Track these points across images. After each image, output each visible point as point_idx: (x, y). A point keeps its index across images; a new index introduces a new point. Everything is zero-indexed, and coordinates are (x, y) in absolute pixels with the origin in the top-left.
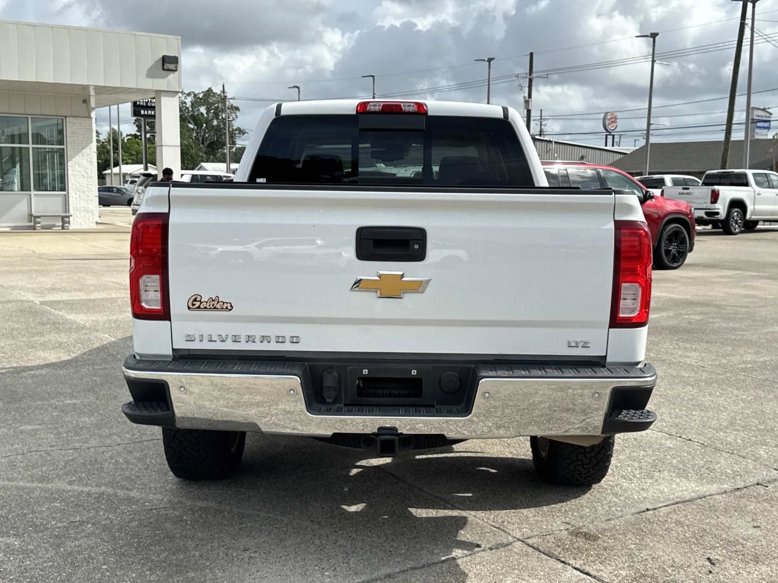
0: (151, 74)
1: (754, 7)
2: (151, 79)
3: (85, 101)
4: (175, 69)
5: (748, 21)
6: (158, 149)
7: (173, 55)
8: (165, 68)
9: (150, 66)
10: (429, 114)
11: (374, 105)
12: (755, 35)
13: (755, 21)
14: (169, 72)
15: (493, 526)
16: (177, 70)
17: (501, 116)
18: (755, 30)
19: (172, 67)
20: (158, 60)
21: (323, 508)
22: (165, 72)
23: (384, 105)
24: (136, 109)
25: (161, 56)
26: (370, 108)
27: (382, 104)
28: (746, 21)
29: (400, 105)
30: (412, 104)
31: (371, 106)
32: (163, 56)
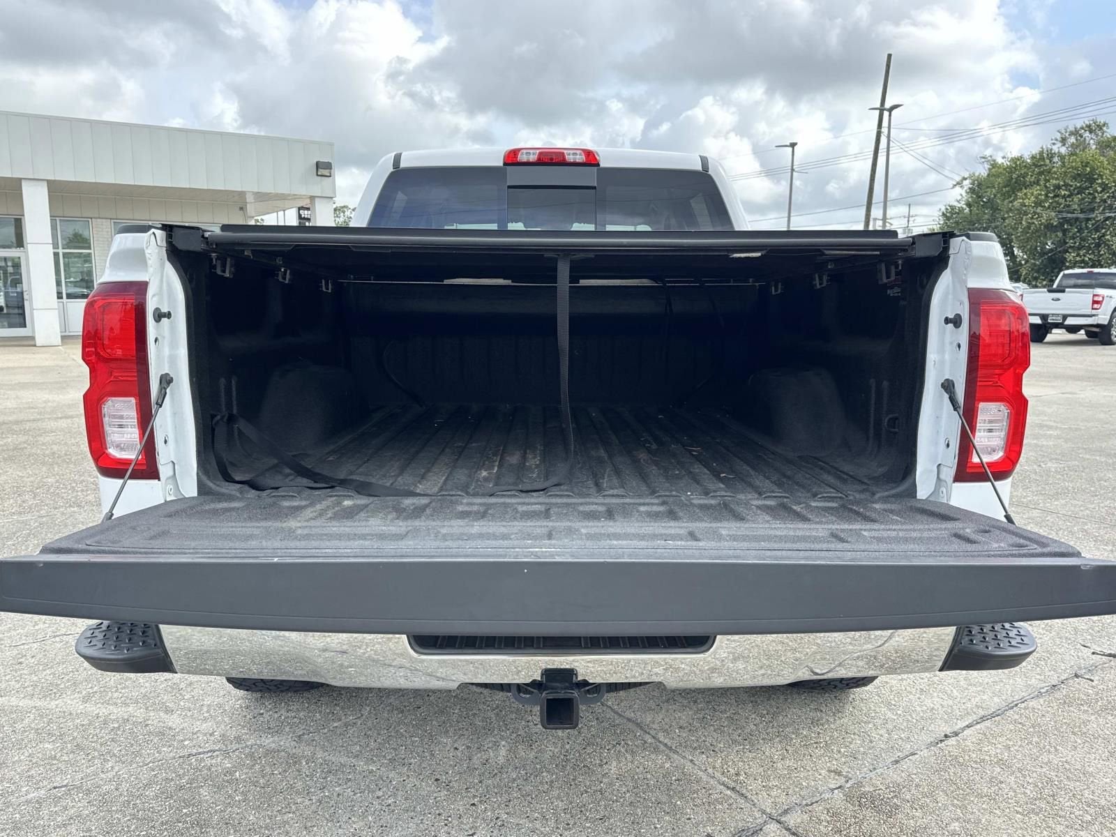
0: (304, 179)
1: (890, 115)
2: (305, 185)
3: (241, 209)
4: (328, 175)
5: (885, 130)
7: (327, 161)
8: (319, 174)
9: (303, 171)
10: (602, 165)
11: (527, 153)
12: (891, 144)
13: (892, 130)
14: (323, 178)
15: (723, 784)
16: (330, 176)
17: (699, 168)
18: (891, 139)
19: (326, 172)
20: (312, 166)
21: (456, 749)
22: (319, 177)
23: (540, 153)
24: (301, 221)
25: (315, 162)
26: (523, 157)
27: (538, 151)
28: (883, 130)
29: (563, 153)
30: (578, 152)
31: (523, 153)
32: (317, 162)
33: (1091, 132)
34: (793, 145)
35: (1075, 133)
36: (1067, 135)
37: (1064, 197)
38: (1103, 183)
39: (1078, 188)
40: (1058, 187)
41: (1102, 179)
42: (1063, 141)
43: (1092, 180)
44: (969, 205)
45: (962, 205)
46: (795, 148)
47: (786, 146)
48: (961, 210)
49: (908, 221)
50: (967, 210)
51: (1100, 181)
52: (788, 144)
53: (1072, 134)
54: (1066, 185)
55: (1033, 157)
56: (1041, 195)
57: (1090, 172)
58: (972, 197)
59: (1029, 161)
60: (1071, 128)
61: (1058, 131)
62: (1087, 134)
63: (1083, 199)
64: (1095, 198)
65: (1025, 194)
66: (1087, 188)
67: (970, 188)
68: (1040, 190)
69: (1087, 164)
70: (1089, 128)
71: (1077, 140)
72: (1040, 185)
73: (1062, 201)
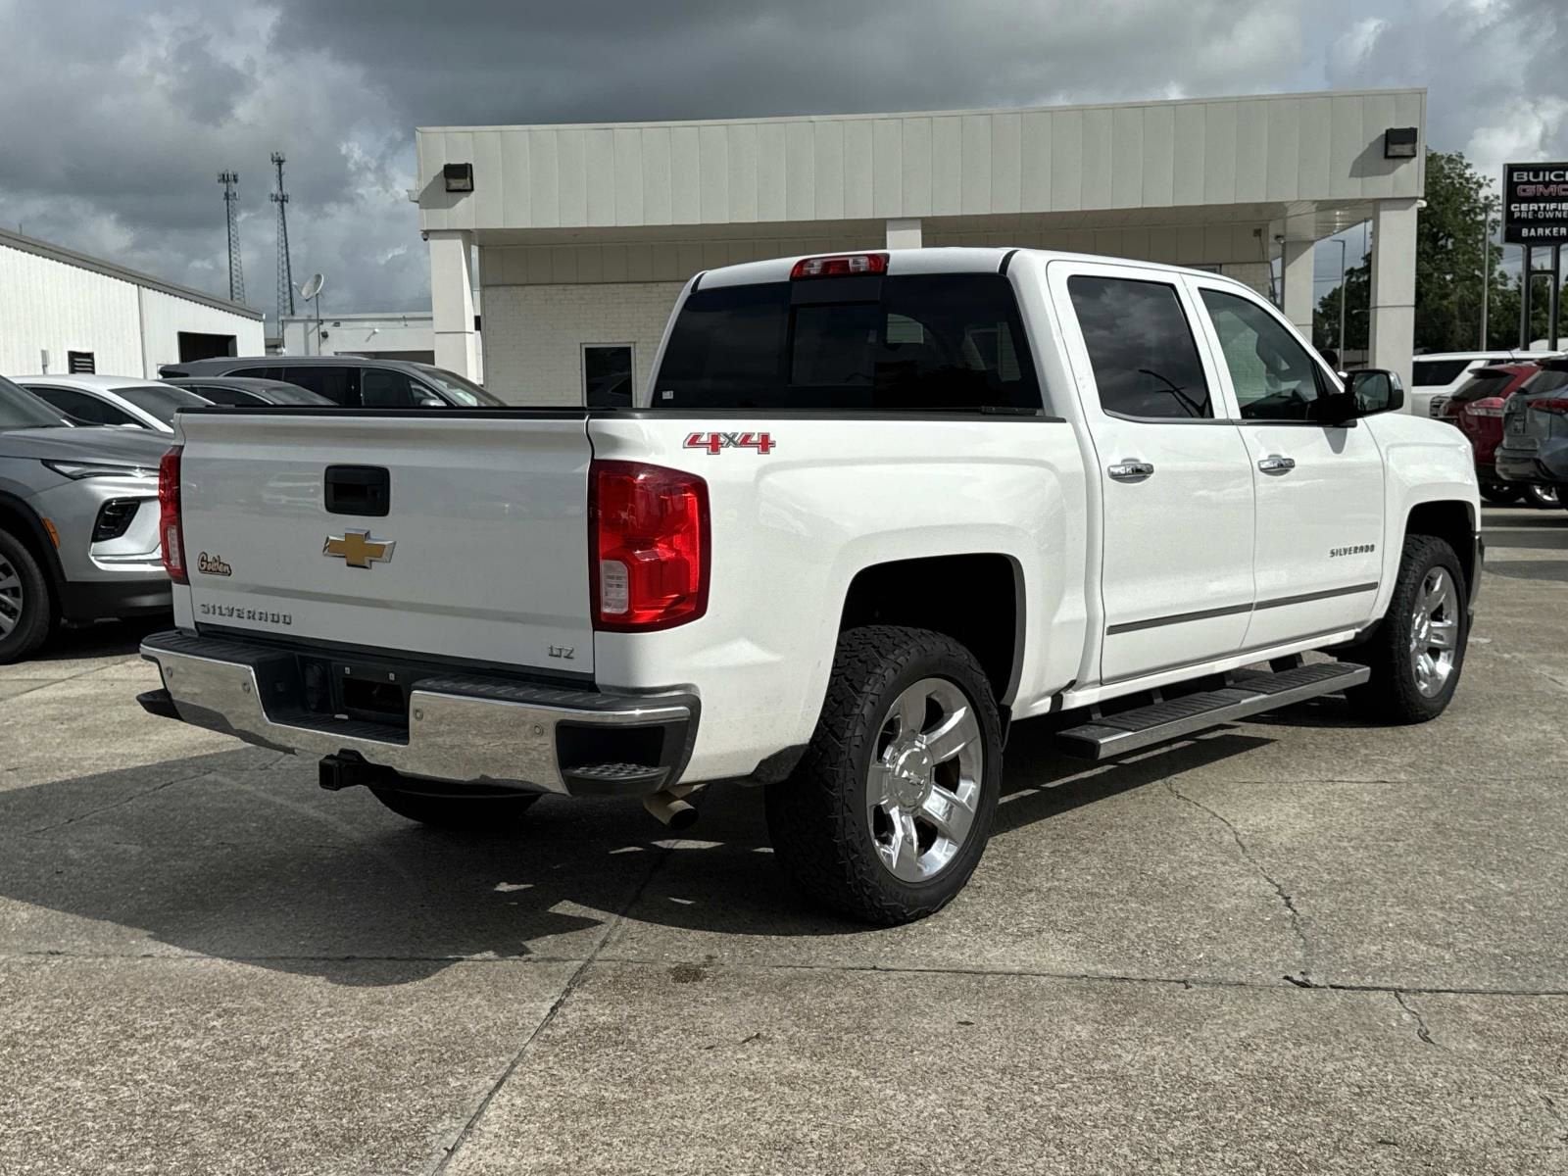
0: (1361, 169)
2: (1359, 180)
3: (1258, 233)
4: (1410, 153)
6: (1372, 312)
7: (1408, 127)
8: (1390, 153)
9: (1360, 153)
10: (889, 273)
11: (811, 265)
14: (1397, 161)
16: (1415, 156)
17: (996, 269)
19: (1406, 149)
20: (1377, 140)
22: (1391, 161)
25: (1384, 132)
26: (808, 269)
31: (808, 265)
32: (1387, 131)
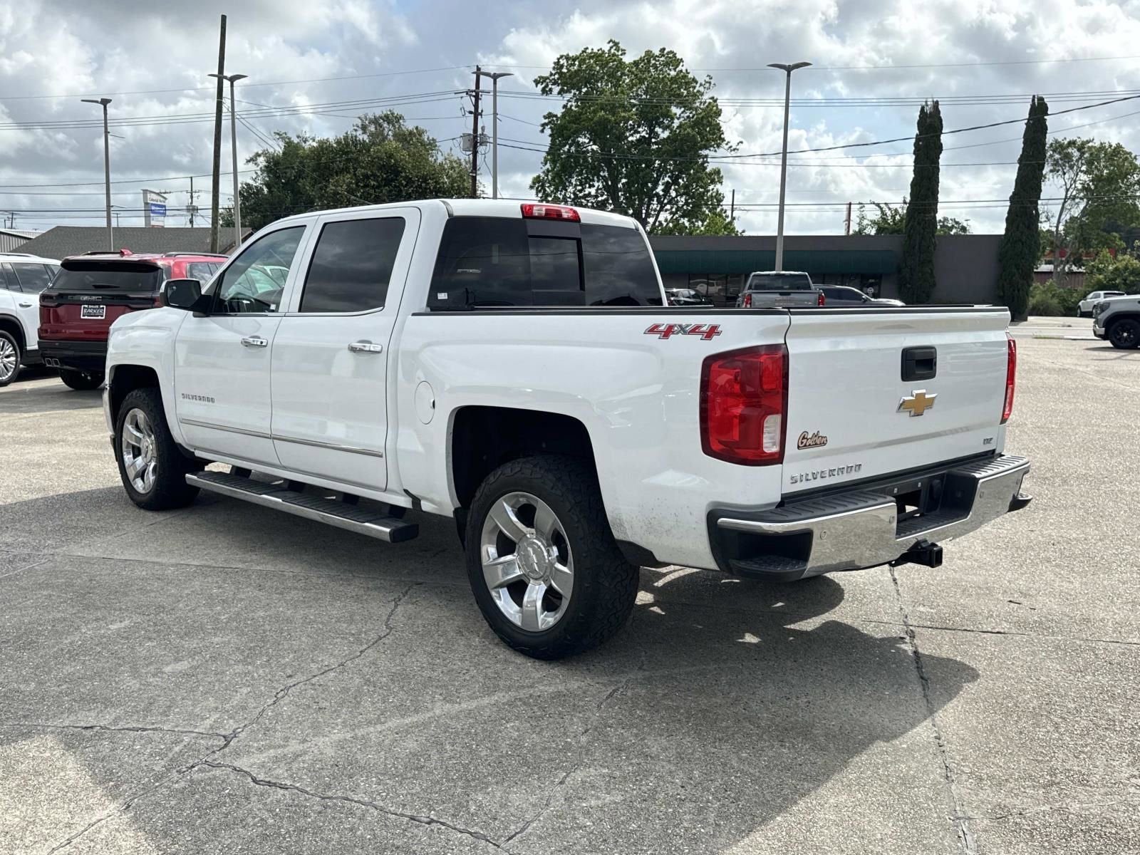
1: (232, 86)
5: (226, 101)
28: (223, 100)
33: (388, 123)
34: (105, 102)
35: (375, 121)
36: (367, 122)
37: (373, 187)
38: (407, 177)
39: (385, 179)
40: (367, 177)
41: (405, 172)
42: (364, 128)
43: (397, 173)
44: (268, 185)
45: (259, 183)
46: (108, 105)
47: (97, 102)
48: (259, 190)
49: (192, 197)
50: (266, 190)
51: (403, 174)
52: (100, 100)
53: (371, 122)
54: (374, 175)
55: (338, 142)
56: (351, 183)
57: (395, 164)
58: (269, 177)
59: (335, 145)
60: (371, 116)
61: (359, 118)
62: (385, 125)
63: (390, 191)
64: (401, 191)
65: (337, 181)
66: (393, 180)
67: (265, 166)
68: (351, 178)
69: (391, 156)
70: (387, 118)
71: (376, 129)
72: (350, 173)
73: (372, 191)
